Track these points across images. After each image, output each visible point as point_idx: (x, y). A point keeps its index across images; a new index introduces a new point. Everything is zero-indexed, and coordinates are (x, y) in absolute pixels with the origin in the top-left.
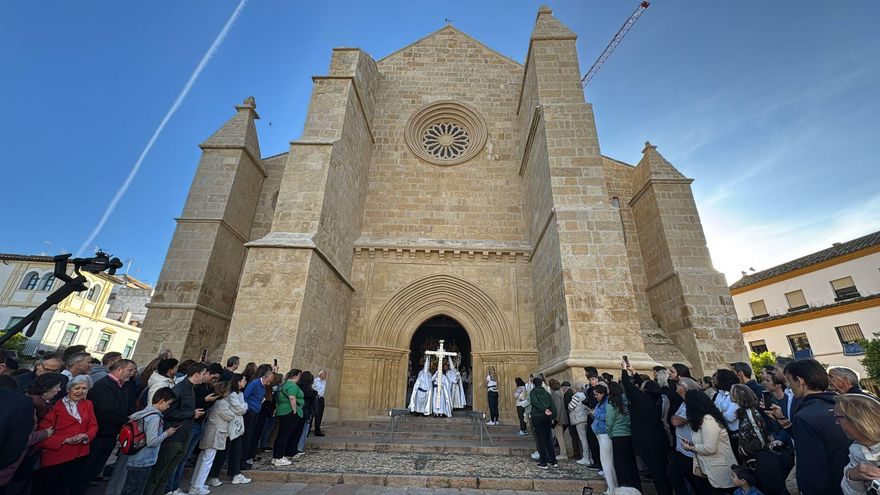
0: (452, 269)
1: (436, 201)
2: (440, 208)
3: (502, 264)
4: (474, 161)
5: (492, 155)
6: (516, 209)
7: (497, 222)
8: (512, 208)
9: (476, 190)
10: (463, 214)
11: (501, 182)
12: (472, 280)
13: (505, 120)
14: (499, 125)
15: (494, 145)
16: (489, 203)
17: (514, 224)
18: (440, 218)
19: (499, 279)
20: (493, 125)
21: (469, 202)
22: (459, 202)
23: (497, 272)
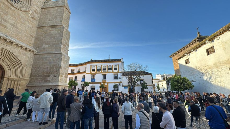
0: (9, 48)
1: (5, 17)
2: (6, 21)
3: (27, 52)
4: (24, 13)
5: (30, 15)
6: (33, 37)
7: (25, 37)
8: (31, 35)
9: (22, 23)
10: (15, 29)
11: (31, 26)
12: (16, 54)
13: (38, 7)
14: (35, 7)
15: (32, 12)
16: (25, 30)
17: (31, 41)
18: (5, 24)
19: (24, 57)
20: (34, 6)
21: (19, 26)
22: (15, 23)
23: (24, 54)
